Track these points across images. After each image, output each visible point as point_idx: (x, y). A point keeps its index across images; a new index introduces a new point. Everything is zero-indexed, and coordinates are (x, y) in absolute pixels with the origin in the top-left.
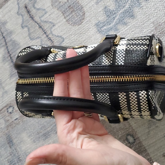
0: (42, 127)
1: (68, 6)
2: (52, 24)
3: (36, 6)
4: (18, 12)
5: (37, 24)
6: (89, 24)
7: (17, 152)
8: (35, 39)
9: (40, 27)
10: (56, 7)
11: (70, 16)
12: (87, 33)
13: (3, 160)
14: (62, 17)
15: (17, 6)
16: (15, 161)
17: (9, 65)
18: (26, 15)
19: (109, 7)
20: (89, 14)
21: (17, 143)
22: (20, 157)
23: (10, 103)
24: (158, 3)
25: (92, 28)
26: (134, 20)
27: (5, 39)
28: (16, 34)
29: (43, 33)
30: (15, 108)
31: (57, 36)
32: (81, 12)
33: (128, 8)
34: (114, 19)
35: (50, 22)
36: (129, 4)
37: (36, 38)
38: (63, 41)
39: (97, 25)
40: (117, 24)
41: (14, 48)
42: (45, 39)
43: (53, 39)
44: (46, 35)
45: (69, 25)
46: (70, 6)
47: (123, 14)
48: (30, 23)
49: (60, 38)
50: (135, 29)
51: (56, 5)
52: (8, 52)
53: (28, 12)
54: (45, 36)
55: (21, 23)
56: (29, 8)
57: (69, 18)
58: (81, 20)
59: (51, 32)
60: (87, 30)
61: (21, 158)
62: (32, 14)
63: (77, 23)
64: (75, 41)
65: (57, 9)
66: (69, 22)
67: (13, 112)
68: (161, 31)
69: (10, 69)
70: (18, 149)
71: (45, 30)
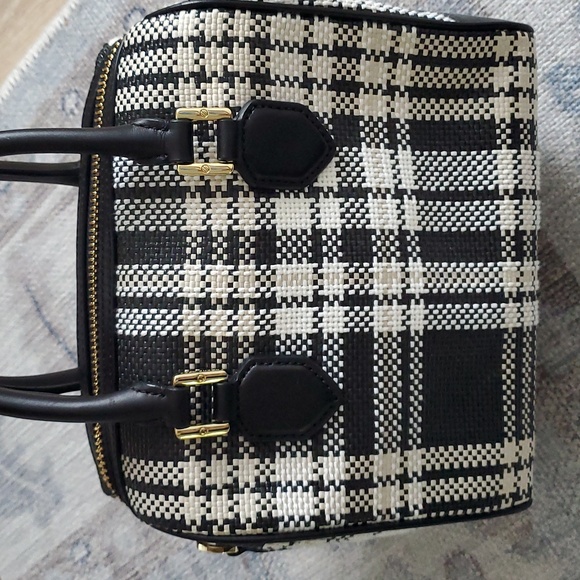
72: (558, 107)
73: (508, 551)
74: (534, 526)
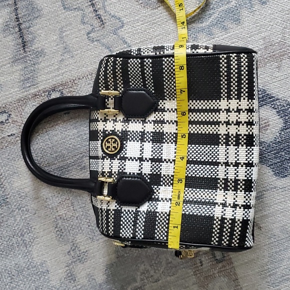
0: (58, 156)
7: (3, 189)
8: (72, 10)
17: (14, 42)
21: (7, 175)
22: (7, 198)
23: (4, 106)
24: (277, 13)
26: (239, 27)
29: (90, 3)
30: (11, 116)
31: (113, 16)
33: (234, 7)
34: (210, 17)
37: (75, 9)
38: (122, 27)
40: (213, 25)
42: (91, 15)
44: (94, 8)
45: (137, 3)
47: (225, 14)
49: (118, 21)
50: (237, 41)
52: (17, 18)
54: (91, 9)
59: (104, 7)
61: (8, 200)
63: (151, 4)
64: (142, 33)
67: (7, 121)
68: (271, 54)
69: (15, 49)
70: (7, 184)
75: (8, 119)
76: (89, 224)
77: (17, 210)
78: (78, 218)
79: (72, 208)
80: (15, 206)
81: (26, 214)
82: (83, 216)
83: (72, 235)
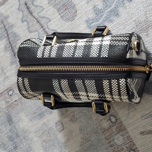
0: (38, 108)
1: (63, 4)
2: (48, 19)
3: (34, 3)
4: (18, 8)
5: (35, 19)
6: (80, 21)
7: (16, 129)
8: (33, 32)
9: (38, 22)
10: (52, 5)
11: (64, 13)
12: (78, 28)
13: (3, 135)
14: (57, 14)
15: (18, 3)
16: (14, 137)
17: (10, 54)
18: (26, 11)
19: (97, 7)
20: (80, 12)
21: (16, 121)
22: (18, 134)
23: (10, 87)
24: (139, 4)
25: (82, 24)
26: (119, 18)
27: (7, 31)
28: (17, 27)
29: (41, 27)
30: (14, 91)
31: (53, 30)
32: (73, 9)
33: (114, 8)
34: (102, 17)
35: (47, 18)
36: (115, 4)
37: (34, 31)
39: (87, 21)
40: (104, 21)
41: (15, 39)
42: (42, 32)
43: (49, 33)
45: (63, 20)
46: (64, 4)
47: (110, 13)
48: (29, 18)
50: (119, 26)
51: (52, 3)
52: (10, 43)
53: (28, 8)
54: (42, 29)
55: (21, 18)
56: (29, 4)
57: (63, 15)
58: (73, 17)
59: (48, 26)
60: (79, 25)
61: (19, 135)
62: (31, 10)
63: (70, 19)
65: (53, 6)
66: (63, 18)
67: (13, 94)
68: (141, 28)
69: (11, 58)
70: (17, 126)
71: (42, 24)
72: (88, 28)
73: (69, 121)
74: (75, 116)
75: (13, 93)
76: (59, 143)
77: (24, 139)
78: (53, 140)
79: (49, 135)
80: (22, 137)
81: (28, 141)
82: (55, 139)
83: (51, 150)
